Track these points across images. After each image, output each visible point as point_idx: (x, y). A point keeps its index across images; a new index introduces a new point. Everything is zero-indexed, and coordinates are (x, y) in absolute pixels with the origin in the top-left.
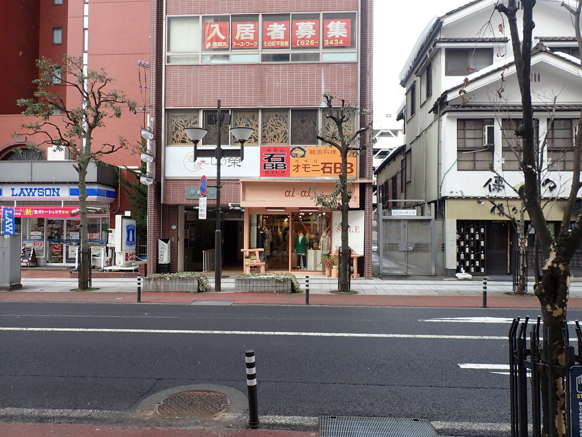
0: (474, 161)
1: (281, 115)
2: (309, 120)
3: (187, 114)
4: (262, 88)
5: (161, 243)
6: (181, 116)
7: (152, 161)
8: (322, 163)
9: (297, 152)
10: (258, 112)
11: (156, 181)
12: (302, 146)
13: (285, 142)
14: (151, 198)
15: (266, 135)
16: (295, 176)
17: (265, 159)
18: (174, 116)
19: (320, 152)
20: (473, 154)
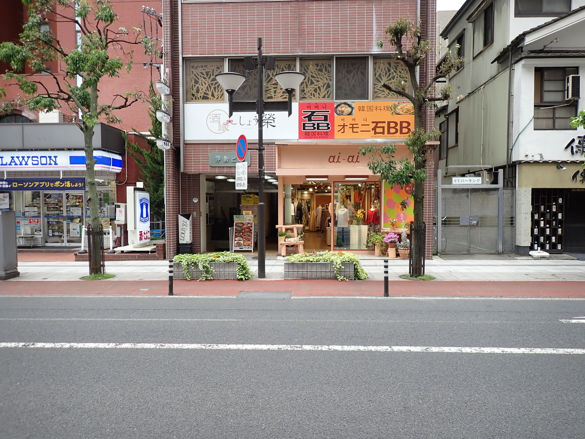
0: (554, 118)
1: (323, 64)
2: (356, 69)
3: (209, 64)
4: (301, 31)
5: (181, 219)
6: (202, 67)
7: (168, 121)
8: (373, 122)
9: (343, 109)
10: (296, 60)
11: (174, 145)
12: (349, 101)
13: (328, 97)
14: (168, 166)
15: (305, 89)
16: (340, 138)
17: (305, 118)
18: (194, 66)
19: (370, 108)
20: (552, 110)
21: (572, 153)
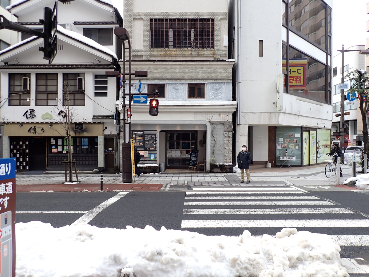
0: (20, 100)
20: (19, 95)
21: (27, 118)
